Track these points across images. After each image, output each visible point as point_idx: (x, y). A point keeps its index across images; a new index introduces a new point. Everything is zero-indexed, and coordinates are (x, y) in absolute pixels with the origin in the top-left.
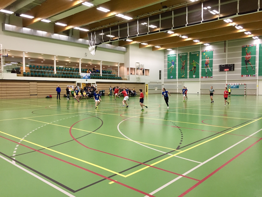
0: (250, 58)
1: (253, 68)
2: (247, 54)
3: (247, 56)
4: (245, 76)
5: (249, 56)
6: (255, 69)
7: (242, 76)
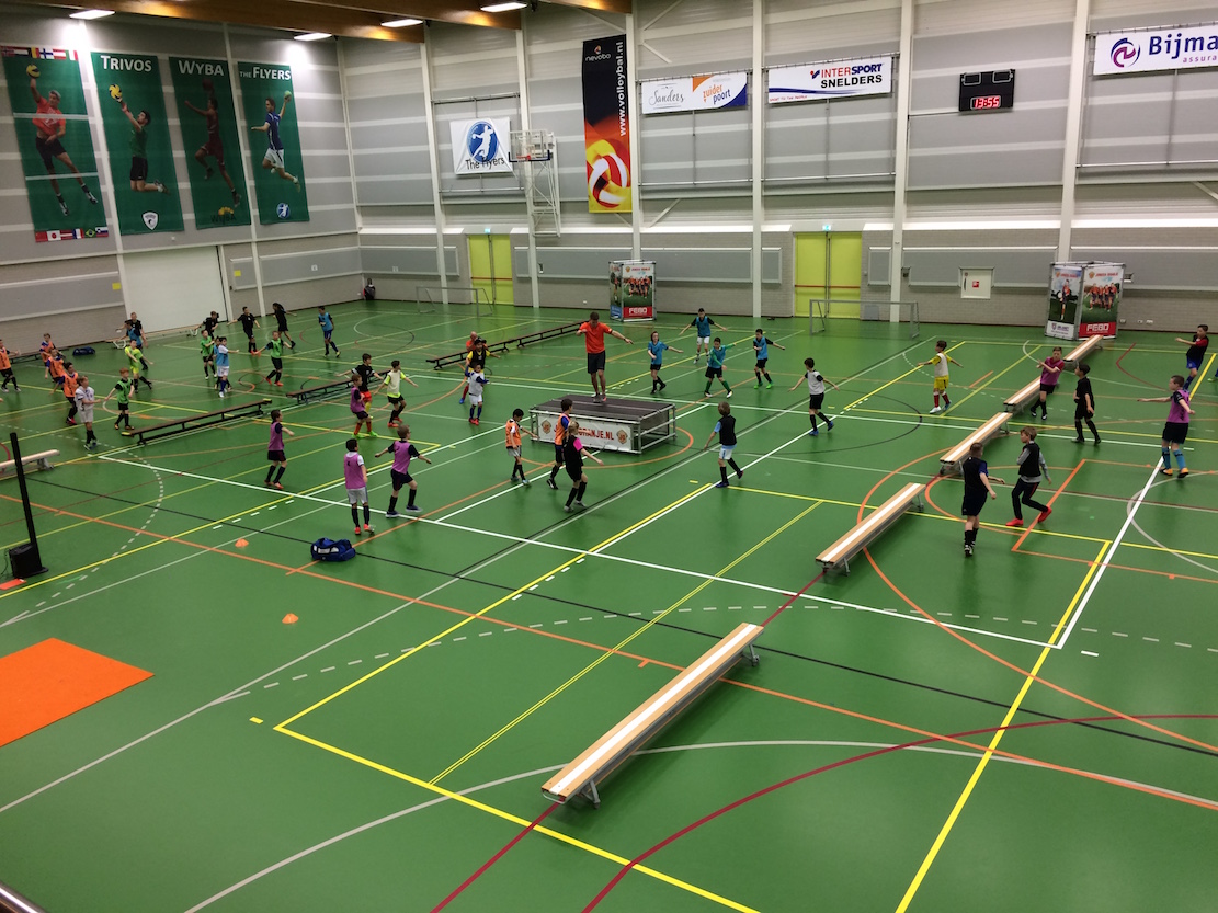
0: (63, 127)
1: (86, 190)
2: (39, 101)
3: (41, 116)
4: (58, 238)
5: (54, 116)
6: (98, 194)
7: (41, 236)
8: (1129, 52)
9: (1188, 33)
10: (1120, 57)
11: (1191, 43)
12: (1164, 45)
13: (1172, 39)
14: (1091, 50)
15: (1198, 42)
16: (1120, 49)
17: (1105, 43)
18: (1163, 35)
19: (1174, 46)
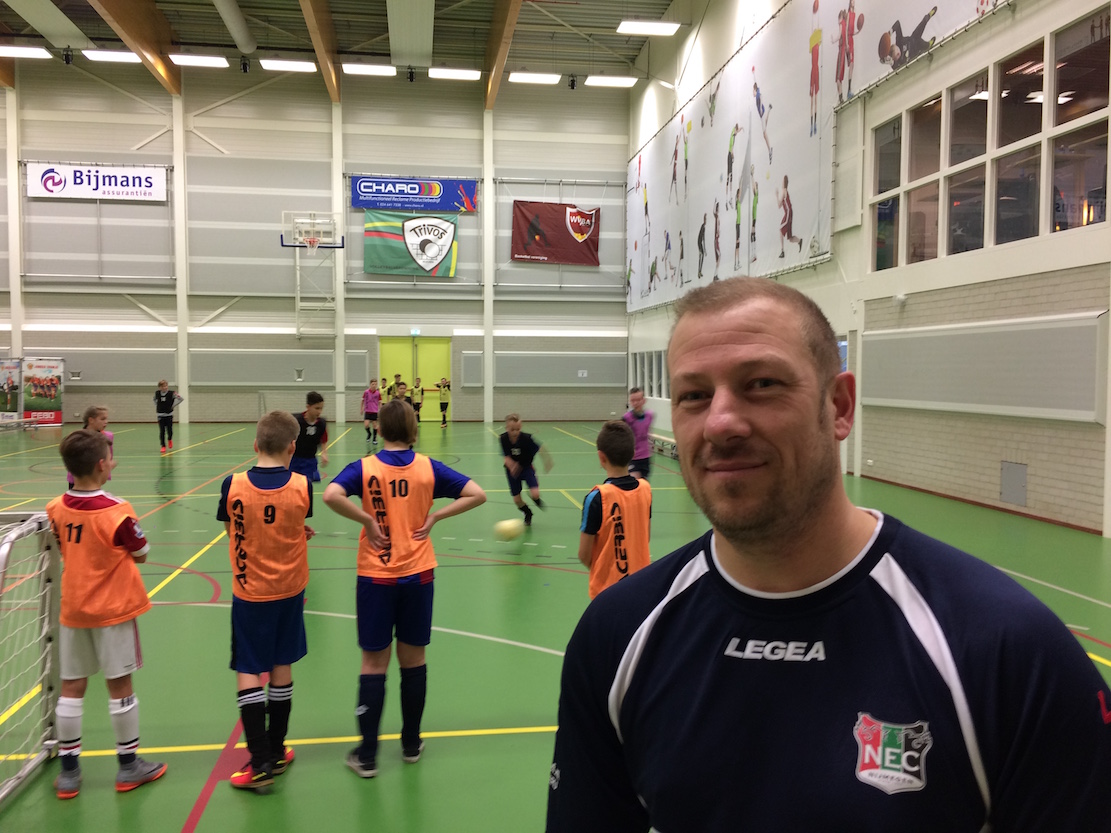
8: (57, 180)
9: (104, 171)
10: (50, 183)
11: (107, 179)
12: (85, 179)
13: (93, 174)
14: (23, 175)
15: (113, 180)
16: (48, 176)
17: (35, 171)
18: (84, 170)
19: (93, 180)
